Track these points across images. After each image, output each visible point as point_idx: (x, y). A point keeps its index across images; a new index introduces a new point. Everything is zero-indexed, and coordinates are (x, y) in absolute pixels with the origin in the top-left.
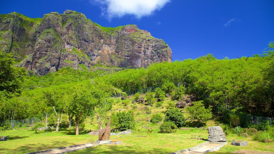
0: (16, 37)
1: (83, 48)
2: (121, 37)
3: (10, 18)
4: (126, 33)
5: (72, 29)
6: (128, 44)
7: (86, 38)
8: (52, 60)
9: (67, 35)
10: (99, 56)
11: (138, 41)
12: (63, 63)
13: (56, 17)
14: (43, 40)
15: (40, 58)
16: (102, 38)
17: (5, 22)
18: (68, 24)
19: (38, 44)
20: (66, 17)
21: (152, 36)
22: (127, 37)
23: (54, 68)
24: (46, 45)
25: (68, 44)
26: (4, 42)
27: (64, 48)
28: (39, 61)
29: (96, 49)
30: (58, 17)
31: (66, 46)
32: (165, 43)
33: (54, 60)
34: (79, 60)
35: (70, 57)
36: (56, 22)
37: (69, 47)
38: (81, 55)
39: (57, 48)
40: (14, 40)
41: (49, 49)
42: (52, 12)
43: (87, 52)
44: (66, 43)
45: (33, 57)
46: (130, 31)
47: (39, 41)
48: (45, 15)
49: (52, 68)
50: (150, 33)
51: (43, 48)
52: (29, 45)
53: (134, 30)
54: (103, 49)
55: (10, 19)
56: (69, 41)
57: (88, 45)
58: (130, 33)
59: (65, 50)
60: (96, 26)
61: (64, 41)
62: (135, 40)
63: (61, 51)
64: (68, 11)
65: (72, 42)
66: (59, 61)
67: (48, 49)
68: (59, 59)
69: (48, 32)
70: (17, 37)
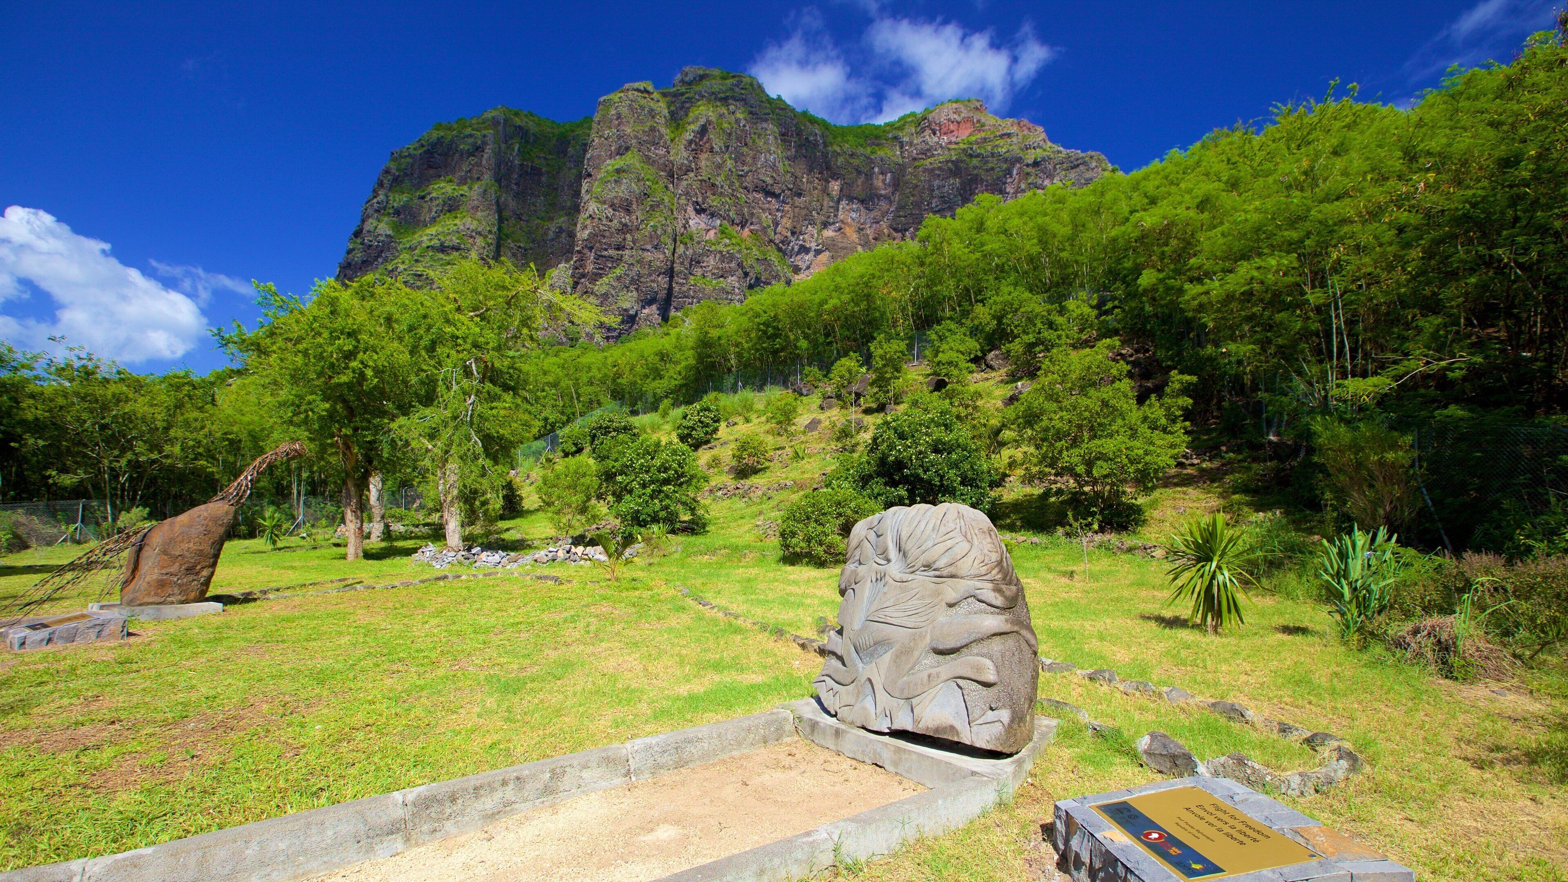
0: (512, 204)
1: (760, 223)
2: (917, 164)
3: (485, 132)
4: (936, 139)
5: (712, 148)
6: (946, 189)
7: (769, 180)
8: (642, 280)
9: (692, 175)
10: (827, 253)
11: (987, 170)
12: (684, 289)
13: (643, 102)
14: (604, 203)
15: (601, 276)
16: (835, 176)
17: (467, 147)
18: (692, 127)
19: (588, 222)
20: (683, 98)
21: (1049, 144)
22: (941, 158)
23: (652, 311)
24: (615, 221)
25: (700, 211)
26: (472, 227)
27: (685, 228)
28: (596, 288)
29: (812, 223)
30: (652, 104)
31: (691, 222)
32: (1110, 167)
33: (653, 281)
34: (746, 274)
35: (711, 262)
36: (648, 124)
37: (703, 226)
38: (755, 251)
39: (659, 233)
40: (506, 214)
41: (629, 237)
42: (627, 86)
43: (777, 239)
44: (690, 209)
45: (573, 276)
46: (952, 132)
47: (591, 209)
48: (602, 99)
49: (646, 311)
50: (1040, 129)
51: (607, 234)
52: (561, 228)
53: (969, 125)
54: (842, 221)
55: (485, 136)
56: (704, 199)
57: (778, 210)
58: (954, 139)
59: (691, 239)
60: (808, 124)
61: (683, 201)
62: (975, 168)
63: (675, 240)
64: (692, 71)
65: (714, 201)
66: (671, 281)
67: (625, 239)
68: (670, 273)
69: (618, 171)
70: (514, 203)
